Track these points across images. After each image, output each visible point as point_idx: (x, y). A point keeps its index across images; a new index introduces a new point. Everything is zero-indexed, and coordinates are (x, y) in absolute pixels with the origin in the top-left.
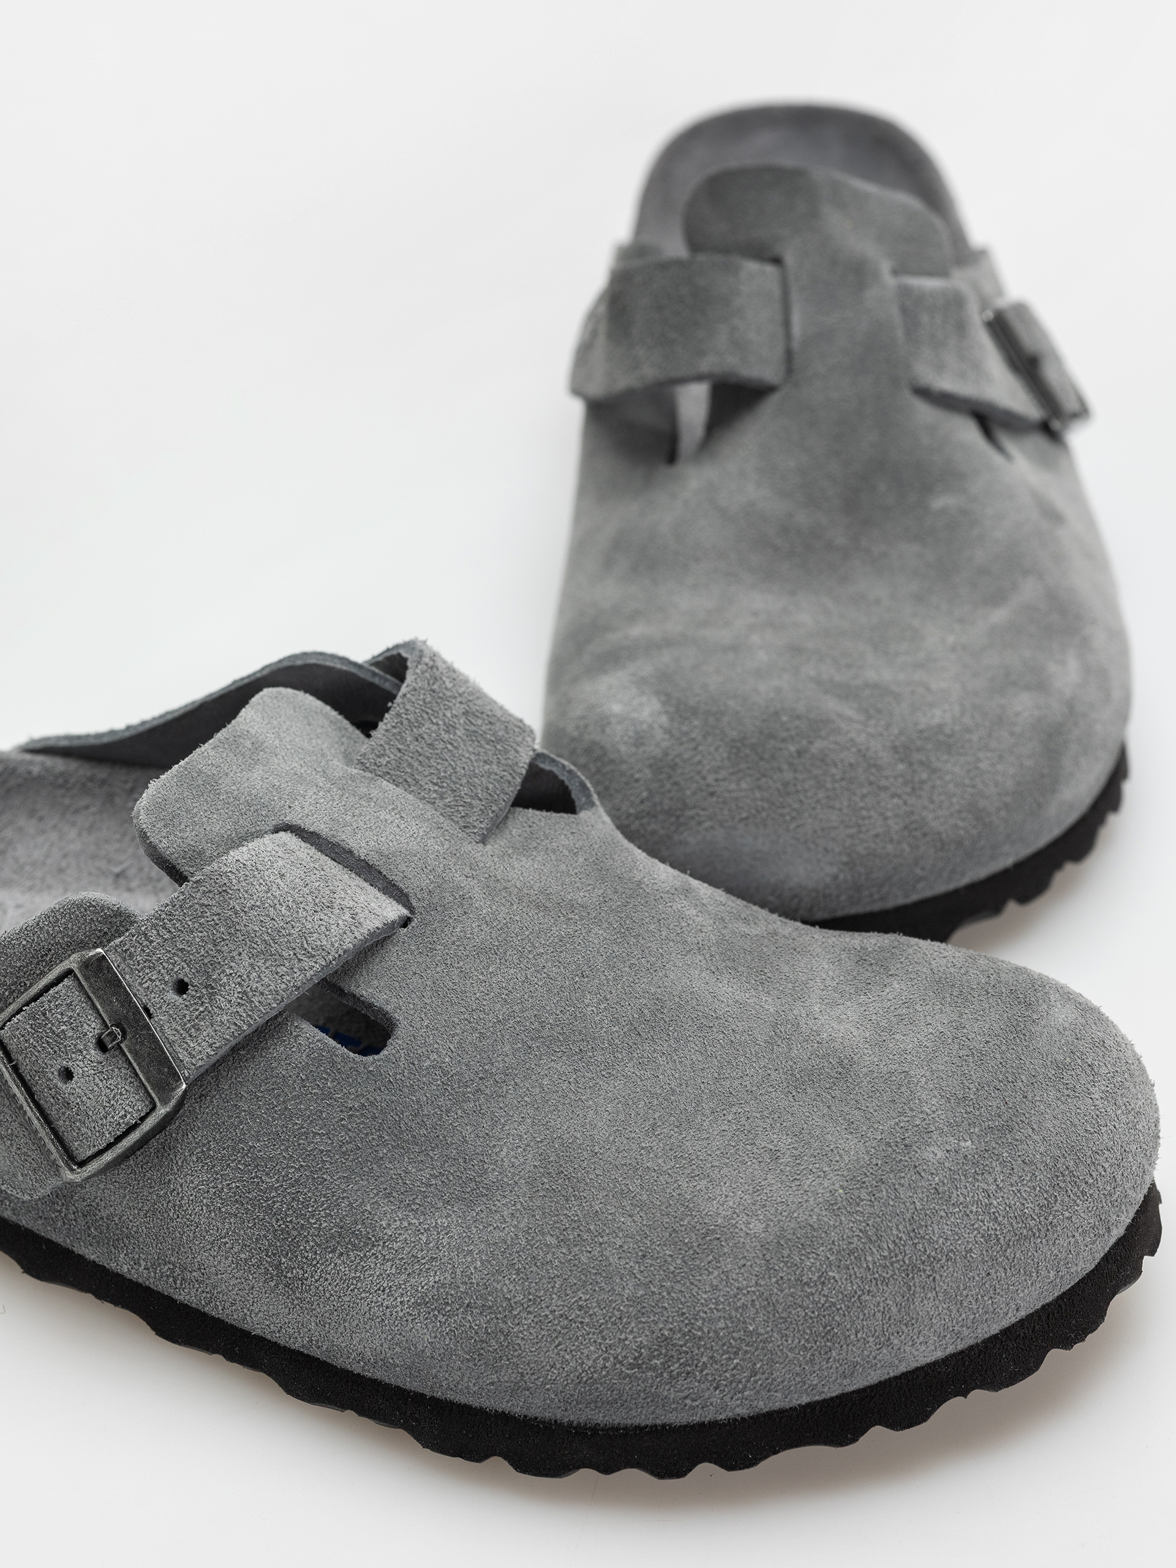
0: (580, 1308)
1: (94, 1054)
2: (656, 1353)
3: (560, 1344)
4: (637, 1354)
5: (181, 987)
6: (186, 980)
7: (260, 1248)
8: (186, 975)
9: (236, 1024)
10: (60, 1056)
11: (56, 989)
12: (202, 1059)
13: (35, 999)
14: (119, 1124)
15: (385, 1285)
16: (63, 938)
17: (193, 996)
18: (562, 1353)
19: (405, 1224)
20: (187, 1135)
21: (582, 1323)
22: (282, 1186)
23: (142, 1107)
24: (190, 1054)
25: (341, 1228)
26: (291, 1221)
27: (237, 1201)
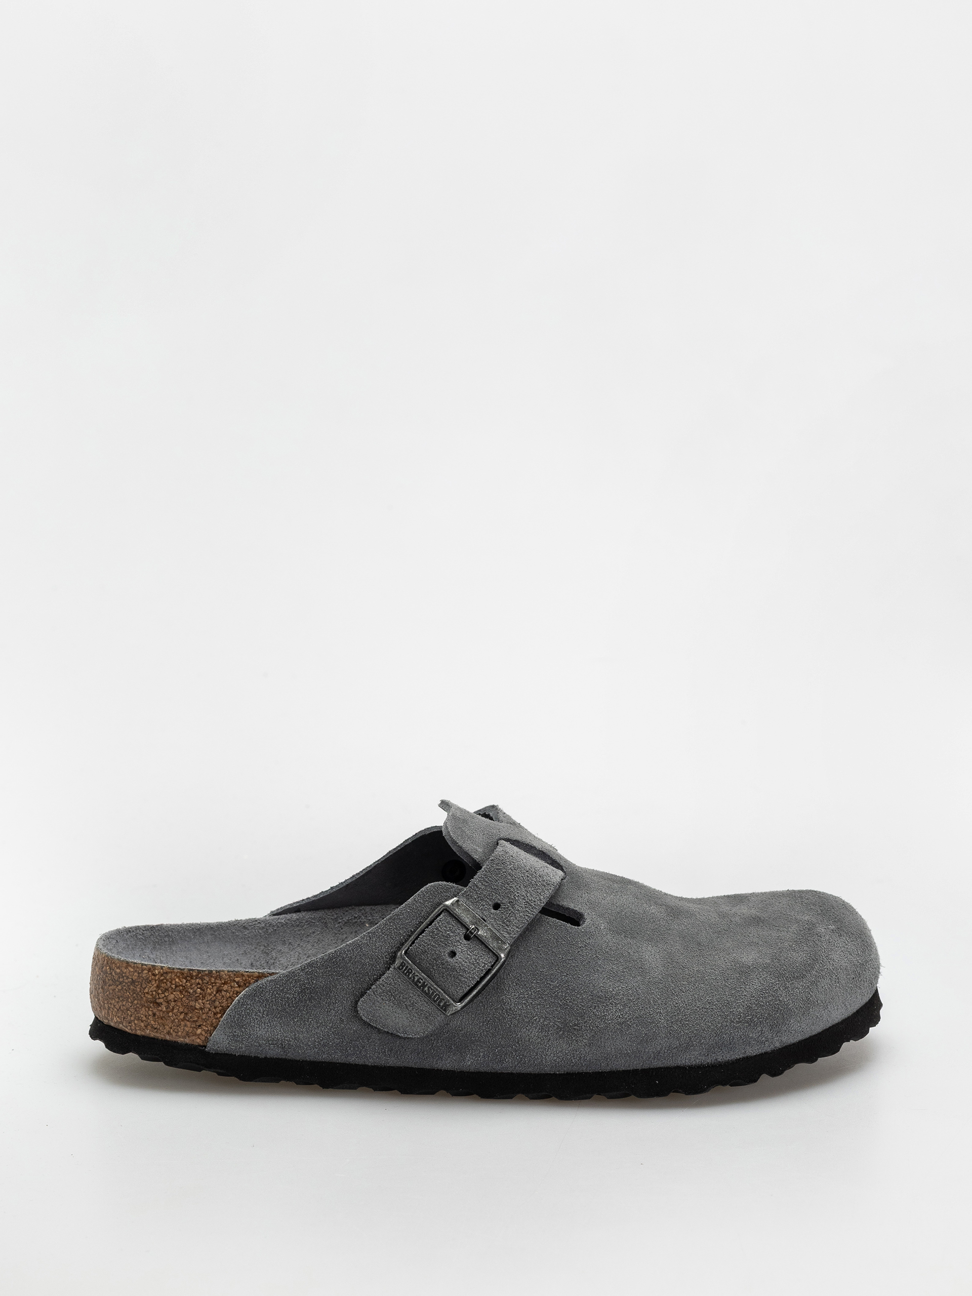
0: (709, 1003)
1: (465, 942)
2: (747, 1015)
3: (705, 1019)
4: (739, 1017)
5: (497, 906)
6: (499, 902)
7: (554, 1017)
8: (498, 899)
9: (527, 916)
10: (449, 946)
11: (440, 917)
12: (515, 934)
13: (430, 924)
14: (482, 970)
15: (619, 1014)
16: (428, 903)
17: (504, 908)
18: (707, 1023)
19: (620, 988)
20: (509, 975)
21: (712, 1008)
22: (560, 985)
23: (492, 960)
24: (508, 933)
25: (592, 996)
26: (568, 999)
27: (539, 997)
